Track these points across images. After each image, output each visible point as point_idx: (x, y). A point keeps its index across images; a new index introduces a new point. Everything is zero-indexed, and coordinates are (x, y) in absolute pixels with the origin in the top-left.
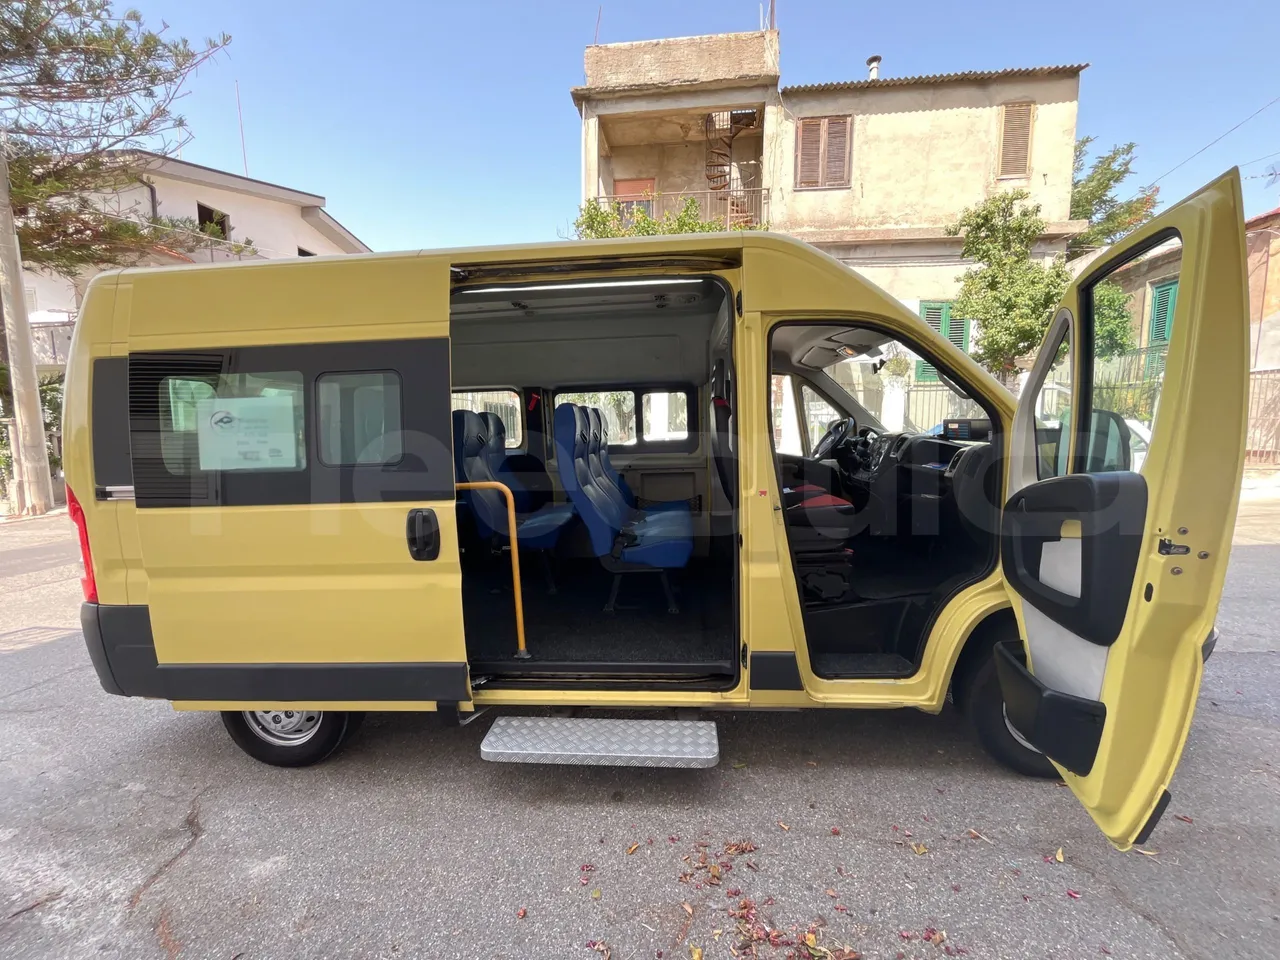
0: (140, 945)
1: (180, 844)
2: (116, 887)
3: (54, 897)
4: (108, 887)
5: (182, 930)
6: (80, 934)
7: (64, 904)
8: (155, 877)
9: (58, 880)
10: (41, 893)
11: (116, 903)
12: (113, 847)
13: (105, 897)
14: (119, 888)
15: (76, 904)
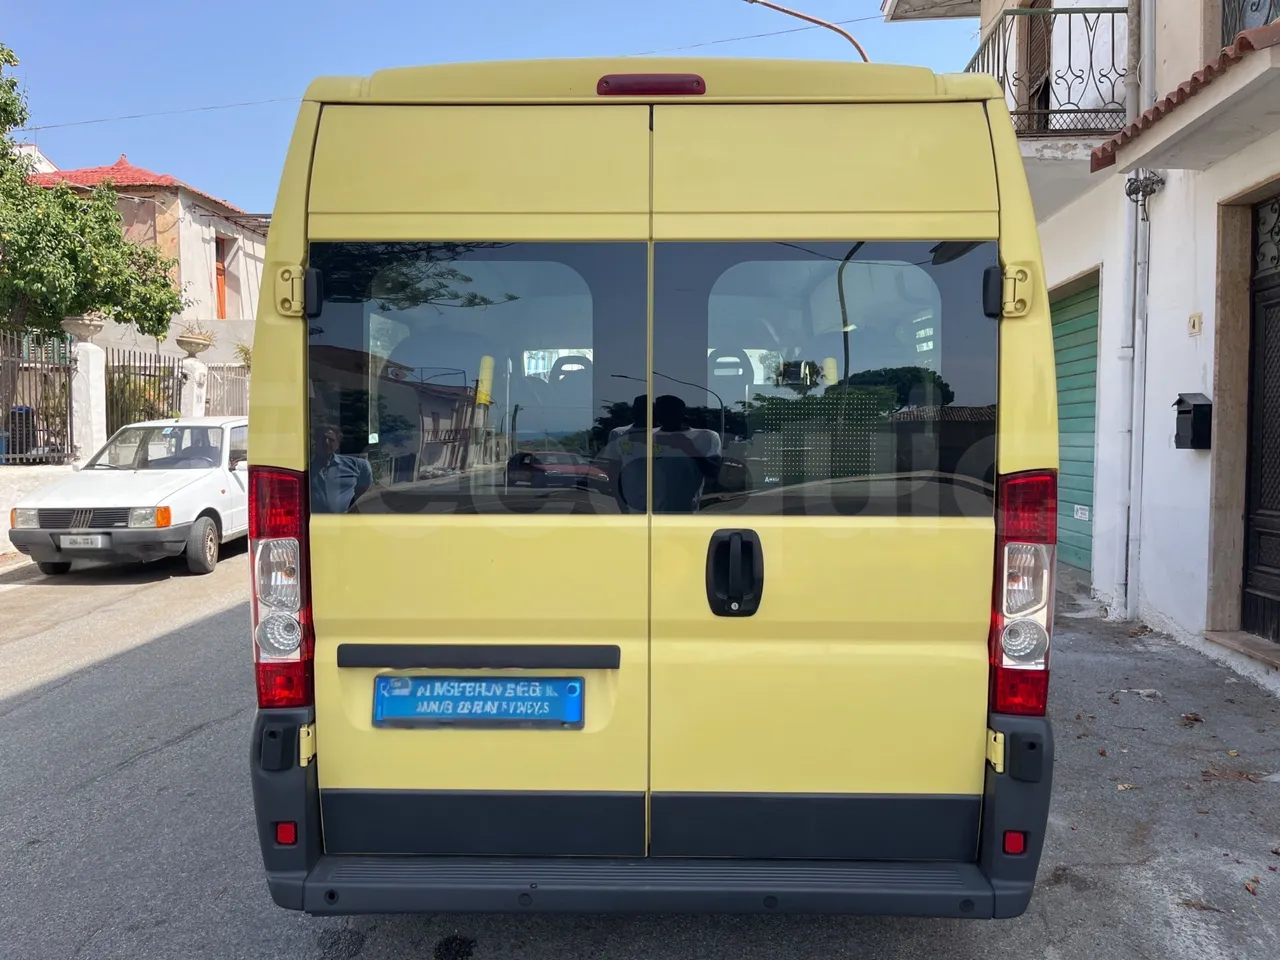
0: (1157, 839)
1: (1079, 871)
2: (1146, 878)
3: (1187, 904)
4: (1150, 882)
5: (1130, 828)
6: (1185, 868)
7: (1184, 894)
8: (1118, 865)
9: (1179, 915)
10: (1195, 914)
11: (1153, 868)
12: (1125, 909)
13: (1157, 878)
14: (1145, 878)
15: (1176, 887)
